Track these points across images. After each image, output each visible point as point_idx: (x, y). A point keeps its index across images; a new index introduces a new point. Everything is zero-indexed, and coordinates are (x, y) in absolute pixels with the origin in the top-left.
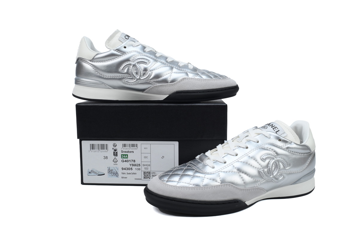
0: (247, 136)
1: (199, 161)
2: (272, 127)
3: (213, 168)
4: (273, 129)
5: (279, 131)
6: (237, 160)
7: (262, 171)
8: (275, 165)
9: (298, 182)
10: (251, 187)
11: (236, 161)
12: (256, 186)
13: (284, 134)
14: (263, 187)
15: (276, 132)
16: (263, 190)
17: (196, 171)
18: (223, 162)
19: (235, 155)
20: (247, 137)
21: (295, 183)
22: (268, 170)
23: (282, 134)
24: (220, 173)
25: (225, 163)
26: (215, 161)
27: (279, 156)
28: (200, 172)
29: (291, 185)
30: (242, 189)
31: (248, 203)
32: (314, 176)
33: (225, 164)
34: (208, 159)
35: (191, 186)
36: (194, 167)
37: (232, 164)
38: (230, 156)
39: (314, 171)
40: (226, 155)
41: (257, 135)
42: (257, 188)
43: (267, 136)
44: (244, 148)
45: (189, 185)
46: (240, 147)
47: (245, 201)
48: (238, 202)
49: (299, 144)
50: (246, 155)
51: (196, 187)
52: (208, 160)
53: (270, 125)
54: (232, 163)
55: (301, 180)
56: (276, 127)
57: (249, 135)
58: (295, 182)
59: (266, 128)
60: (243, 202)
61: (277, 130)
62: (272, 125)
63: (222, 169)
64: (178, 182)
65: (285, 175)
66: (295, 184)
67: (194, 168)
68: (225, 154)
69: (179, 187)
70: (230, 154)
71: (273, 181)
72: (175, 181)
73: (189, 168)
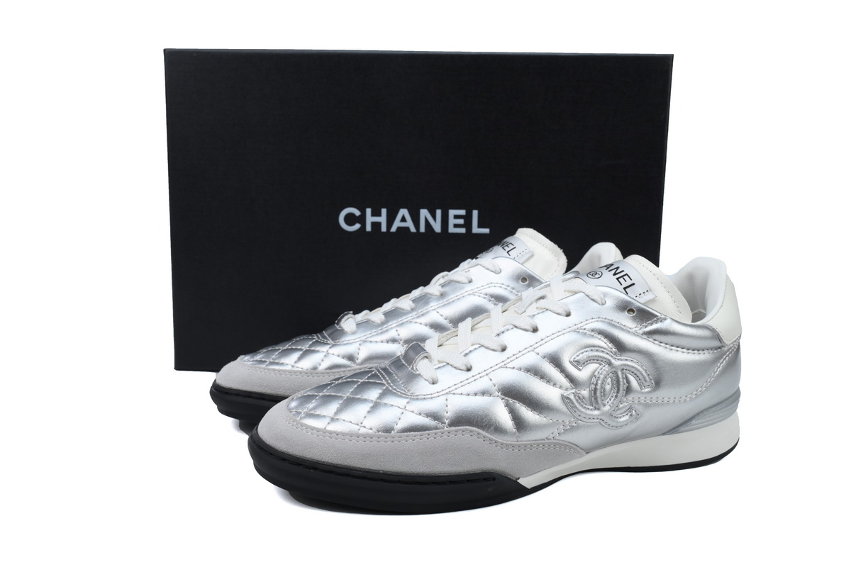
0: (542, 298)
1: (404, 362)
2: (615, 274)
3: (433, 383)
4: (618, 279)
5: (633, 284)
6: (502, 364)
7: (572, 397)
8: (612, 381)
9: (682, 429)
10: (535, 438)
11: (499, 366)
12: (551, 436)
13: (646, 293)
14: (572, 441)
15: (625, 289)
16: (571, 448)
17: (387, 389)
18: (464, 368)
19: (500, 349)
20: (542, 300)
21: (674, 430)
22: (590, 391)
23: (643, 295)
24: (450, 396)
25: (469, 370)
26: (443, 362)
27: (624, 354)
28: (395, 394)
29: (664, 434)
30: (507, 445)
31: (526, 482)
32: (738, 410)
33: (469, 372)
34: (426, 357)
35: (363, 431)
36: (385, 378)
37: (487, 375)
38: (487, 350)
39: (735, 397)
40: (475, 349)
41: (568, 294)
42: (552, 443)
43: (594, 298)
44: (526, 330)
45: (358, 427)
46: (516, 327)
47: (518, 477)
48: (494, 479)
49: (690, 323)
50: (531, 348)
51: (377, 433)
52: (426, 360)
53: (610, 269)
54: (487, 372)
55: (694, 422)
56: (627, 274)
57: (549, 295)
58: (674, 428)
59: (597, 276)
60: (510, 479)
61: (629, 282)
62: (618, 268)
63: (456, 387)
64: (332, 419)
65: (640, 408)
66: (674, 433)
67: (384, 382)
68: (472, 345)
69: (331, 433)
70: (486, 345)
71: (602, 423)
72: (324, 416)
73: (371, 381)
